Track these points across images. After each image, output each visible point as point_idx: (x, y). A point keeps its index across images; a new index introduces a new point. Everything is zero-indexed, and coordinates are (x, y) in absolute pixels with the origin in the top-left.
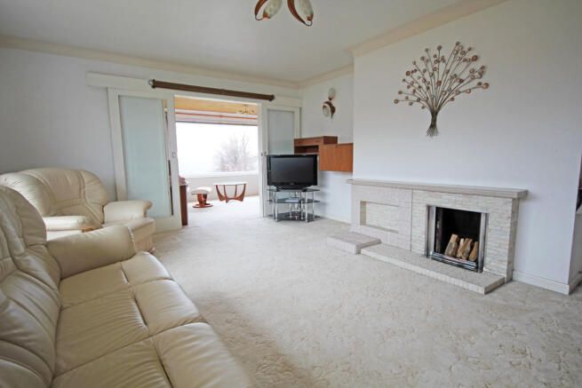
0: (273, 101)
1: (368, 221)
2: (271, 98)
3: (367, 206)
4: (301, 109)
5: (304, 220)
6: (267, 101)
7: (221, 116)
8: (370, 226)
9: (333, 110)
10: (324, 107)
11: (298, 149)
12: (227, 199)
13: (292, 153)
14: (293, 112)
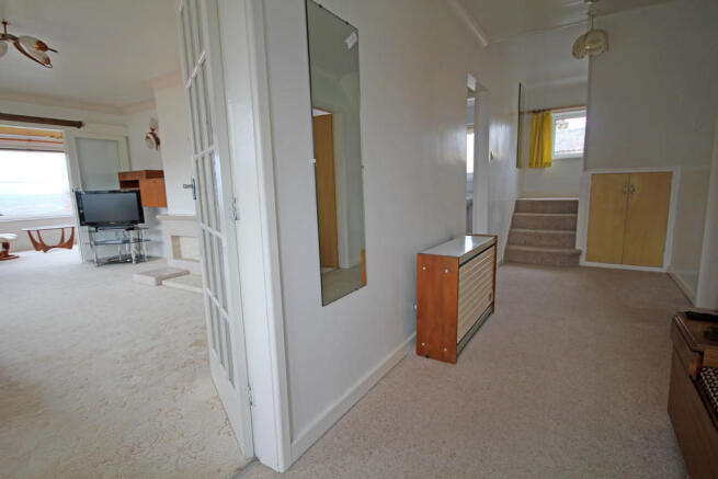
0: (82, 129)
1: (184, 255)
2: (79, 125)
3: (181, 240)
4: (127, 138)
5: (131, 262)
6: (75, 128)
7: (30, 141)
8: (187, 260)
9: (158, 142)
10: (148, 138)
11: (124, 184)
12: (46, 248)
13: (118, 188)
14: (117, 141)
